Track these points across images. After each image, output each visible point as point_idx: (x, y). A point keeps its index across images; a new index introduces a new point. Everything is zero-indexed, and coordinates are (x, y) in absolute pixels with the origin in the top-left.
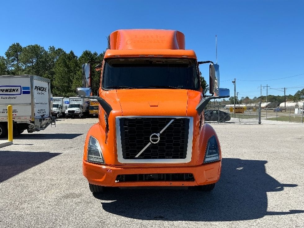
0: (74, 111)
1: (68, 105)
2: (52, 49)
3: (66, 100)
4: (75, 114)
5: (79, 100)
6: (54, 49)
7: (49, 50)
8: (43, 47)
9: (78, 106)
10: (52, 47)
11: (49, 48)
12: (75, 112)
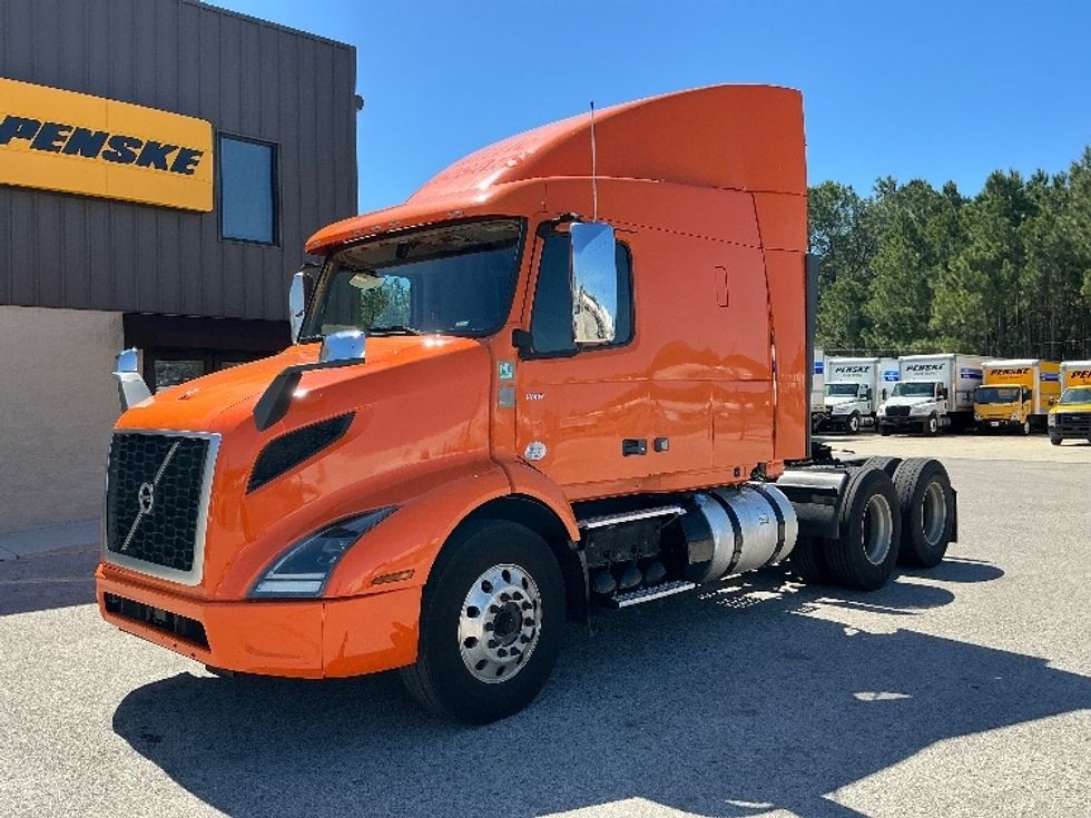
0: (908, 408)
1: (890, 386)
2: (886, 187)
3: (887, 365)
4: (914, 418)
5: (935, 367)
6: (893, 184)
7: (874, 194)
8: (851, 188)
9: (927, 389)
10: (884, 179)
11: (876, 185)
12: (912, 413)
